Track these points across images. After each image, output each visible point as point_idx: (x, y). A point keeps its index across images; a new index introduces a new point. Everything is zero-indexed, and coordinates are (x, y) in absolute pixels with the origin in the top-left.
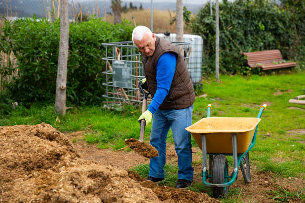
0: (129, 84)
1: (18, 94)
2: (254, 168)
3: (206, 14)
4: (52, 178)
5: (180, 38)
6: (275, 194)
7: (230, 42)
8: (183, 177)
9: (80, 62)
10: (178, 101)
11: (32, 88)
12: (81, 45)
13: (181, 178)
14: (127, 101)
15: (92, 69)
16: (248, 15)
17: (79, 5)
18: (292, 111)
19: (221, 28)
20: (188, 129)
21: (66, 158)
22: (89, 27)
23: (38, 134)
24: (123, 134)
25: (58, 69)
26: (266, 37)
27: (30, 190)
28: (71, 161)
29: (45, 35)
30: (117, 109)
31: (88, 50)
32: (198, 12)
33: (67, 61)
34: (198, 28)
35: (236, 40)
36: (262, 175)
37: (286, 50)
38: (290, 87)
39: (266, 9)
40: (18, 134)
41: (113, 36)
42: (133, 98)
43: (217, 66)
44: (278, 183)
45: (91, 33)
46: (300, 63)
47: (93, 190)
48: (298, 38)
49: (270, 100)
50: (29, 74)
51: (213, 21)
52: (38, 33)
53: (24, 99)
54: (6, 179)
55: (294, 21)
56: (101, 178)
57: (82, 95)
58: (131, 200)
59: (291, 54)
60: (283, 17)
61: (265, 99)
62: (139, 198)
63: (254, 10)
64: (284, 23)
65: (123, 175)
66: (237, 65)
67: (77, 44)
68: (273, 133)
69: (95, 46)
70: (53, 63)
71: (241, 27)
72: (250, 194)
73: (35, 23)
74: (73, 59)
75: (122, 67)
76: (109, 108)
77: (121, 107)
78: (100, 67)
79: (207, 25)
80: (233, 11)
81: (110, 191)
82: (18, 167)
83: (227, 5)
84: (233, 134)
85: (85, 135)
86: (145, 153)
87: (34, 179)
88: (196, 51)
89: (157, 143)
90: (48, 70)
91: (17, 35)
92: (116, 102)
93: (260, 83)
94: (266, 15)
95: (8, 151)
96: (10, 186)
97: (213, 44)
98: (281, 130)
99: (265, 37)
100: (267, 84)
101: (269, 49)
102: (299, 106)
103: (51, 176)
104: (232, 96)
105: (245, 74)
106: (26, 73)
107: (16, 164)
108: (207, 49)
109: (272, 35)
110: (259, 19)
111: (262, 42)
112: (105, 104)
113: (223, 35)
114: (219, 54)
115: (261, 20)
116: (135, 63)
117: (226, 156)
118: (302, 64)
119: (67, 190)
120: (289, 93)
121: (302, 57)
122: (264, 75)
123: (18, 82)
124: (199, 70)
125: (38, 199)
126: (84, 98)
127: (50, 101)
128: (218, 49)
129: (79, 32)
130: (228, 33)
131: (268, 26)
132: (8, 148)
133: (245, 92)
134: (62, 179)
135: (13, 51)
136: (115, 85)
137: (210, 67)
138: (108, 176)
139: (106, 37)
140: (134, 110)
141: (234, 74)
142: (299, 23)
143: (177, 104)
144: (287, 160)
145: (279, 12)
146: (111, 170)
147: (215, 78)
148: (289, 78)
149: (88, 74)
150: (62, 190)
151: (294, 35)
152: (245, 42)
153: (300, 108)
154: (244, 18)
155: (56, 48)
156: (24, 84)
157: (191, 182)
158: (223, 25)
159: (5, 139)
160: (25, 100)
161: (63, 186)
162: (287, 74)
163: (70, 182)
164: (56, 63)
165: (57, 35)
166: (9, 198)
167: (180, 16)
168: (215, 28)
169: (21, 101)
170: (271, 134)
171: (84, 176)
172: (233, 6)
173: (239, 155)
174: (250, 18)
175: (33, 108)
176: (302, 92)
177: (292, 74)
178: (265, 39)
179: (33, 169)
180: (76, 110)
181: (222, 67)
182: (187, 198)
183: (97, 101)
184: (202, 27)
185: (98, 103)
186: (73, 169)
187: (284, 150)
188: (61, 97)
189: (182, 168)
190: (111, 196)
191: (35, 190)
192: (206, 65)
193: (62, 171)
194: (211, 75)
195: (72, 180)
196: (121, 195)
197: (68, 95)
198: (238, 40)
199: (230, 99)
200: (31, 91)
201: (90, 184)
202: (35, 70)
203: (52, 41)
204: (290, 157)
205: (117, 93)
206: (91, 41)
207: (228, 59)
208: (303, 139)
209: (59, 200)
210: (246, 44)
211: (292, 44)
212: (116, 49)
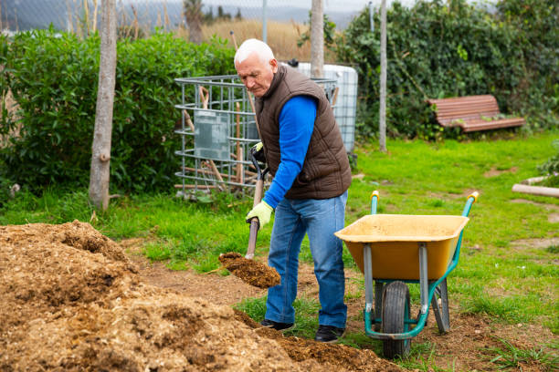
0: (225, 154)
1: (19, 170)
2: (455, 307)
3: (362, 28)
4: (99, 318)
5: (317, 71)
6: (494, 354)
7: (405, 80)
8: (327, 321)
9: (135, 113)
10: (319, 184)
11: (46, 159)
12: (136, 81)
13: (324, 324)
14: (221, 184)
15: (155, 125)
16: (438, 32)
17: (133, 8)
18: (519, 205)
19: (390, 55)
20: (340, 234)
21: (122, 283)
22: (152, 48)
23: (67, 241)
24: (213, 245)
25: (96, 124)
26: (471, 72)
27: (58, 341)
28: (132, 289)
29: (70, 62)
30: (203, 199)
31: (151, 90)
32: (347, 24)
33: (111, 109)
34: (348, 54)
35: (416, 77)
36: (470, 319)
37: (506, 95)
38: (512, 163)
39: (471, 21)
40: (33, 238)
41: (196, 65)
42: (232, 179)
43: (383, 124)
44: (498, 333)
45: (155, 60)
46: (531, 119)
47: (173, 342)
48: (529, 75)
49: (478, 186)
50: (42, 134)
51: (375, 41)
52: (58, 57)
53: (31, 179)
54: (15, 320)
55: (521, 44)
56: (186, 321)
57: (136, 172)
58: (242, 360)
59: (515, 103)
60: (502, 36)
61: (469, 184)
62: (255, 357)
63: (449, 23)
64: (502, 47)
65: (225, 315)
66: (418, 121)
67: (129, 80)
68: (486, 244)
69: (163, 82)
70: (85, 114)
71: (425, 52)
72: (449, 353)
73: (52, 40)
74: (121, 107)
75: (211, 122)
76: (187, 197)
77: (209, 196)
78: (170, 123)
79: (365, 47)
80: (411, 24)
81: (202, 343)
82: (35, 298)
83: (400, 12)
84: (422, 244)
85: (145, 245)
86: (254, 278)
87: (65, 320)
88: (346, 96)
89: (281, 260)
90: (75, 125)
91: (20, 62)
92: (200, 186)
93: (460, 155)
94: (471, 32)
95: (17, 269)
96: (21, 332)
97: (374, 83)
98: (501, 240)
99: (468, 71)
100: (473, 157)
101: (476, 94)
102: (531, 197)
103: (97, 316)
104: (409, 177)
105: (432, 139)
106: (36, 131)
107: (32, 293)
108: (364, 92)
109: (481, 68)
110: (457, 38)
111: (463, 80)
112: (181, 189)
113: (393, 66)
114: (387, 101)
115: (462, 41)
116: (235, 115)
117: (408, 284)
118: (535, 121)
119: (126, 341)
120: (514, 173)
121: (534, 108)
122: (466, 140)
123: (19, 147)
124: (351, 130)
125: (73, 356)
126: (140, 179)
127: (78, 183)
128: (383, 92)
129: (134, 57)
130: (401, 64)
131: (473, 51)
132: (15, 265)
133: (433, 171)
134: (116, 322)
135: (12, 90)
136: (198, 155)
137: (370, 124)
138: (199, 316)
139: (182, 67)
140: (234, 201)
141: (412, 138)
142: (530, 48)
143: (317, 190)
144: (514, 293)
145: (494, 27)
146: (204, 306)
147: (378, 145)
148: (511, 146)
149: (148, 134)
150: (117, 340)
151: (520, 69)
152: (432, 81)
153: (533, 200)
154: (430, 38)
155: (91, 86)
156: (31, 152)
157: (341, 331)
158: (394, 49)
159: (10, 249)
160: (33, 181)
161: (119, 333)
162: (507, 139)
163: (131, 326)
164: (92, 113)
165: (92, 62)
166: (20, 353)
167: (319, 31)
168: (379, 55)
169: (26, 182)
170: (483, 247)
171: (155, 317)
172: (412, 15)
173: (431, 281)
174: (442, 37)
175: (48, 196)
176: (536, 172)
177: (516, 140)
178: (467, 76)
179: (62, 302)
180: (127, 199)
181: (391, 126)
182: (338, 358)
183: (164, 184)
184: (354, 52)
185: (166, 187)
186: (137, 303)
187: (508, 276)
188: (101, 176)
189: (325, 305)
190: (206, 353)
191: (67, 340)
192: (361, 122)
193: (117, 307)
194: (371, 140)
195: (134, 323)
196: (222, 351)
197: (112, 173)
198: (420, 76)
199: (407, 182)
200: (44, 165)
201: (168, 331)
202: (51, 125)
203: (84, 73)
204: (519, 287)
205: (202, 170)
206: (155, 74)
207: (402, 111)
208: (541, 256)
209: (113, 358)
210: (434, 84)
211: (516, 86)
212: (201, 88)
